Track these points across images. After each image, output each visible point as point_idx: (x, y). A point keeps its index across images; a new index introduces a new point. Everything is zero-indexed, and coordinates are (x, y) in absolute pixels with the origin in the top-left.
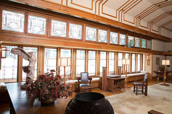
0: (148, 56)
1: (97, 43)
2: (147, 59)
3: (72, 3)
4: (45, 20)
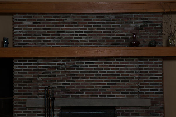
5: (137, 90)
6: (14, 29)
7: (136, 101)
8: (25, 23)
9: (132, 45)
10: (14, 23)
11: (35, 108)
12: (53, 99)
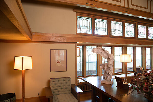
1: (147, 40)
3: (132, 4)
4: (106, 22)
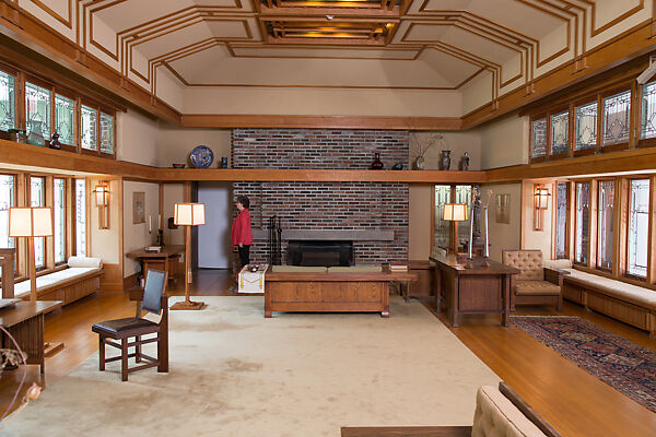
0: (101, 189)
2: (100, 202)
5: (378, 221)
6: (233, 147)
7: (377, 234)
8: (246, 139)
9: (373, 168)
10: (233, 140)
11: (258, 241)
12: (280, 231)
